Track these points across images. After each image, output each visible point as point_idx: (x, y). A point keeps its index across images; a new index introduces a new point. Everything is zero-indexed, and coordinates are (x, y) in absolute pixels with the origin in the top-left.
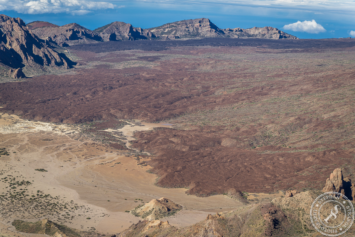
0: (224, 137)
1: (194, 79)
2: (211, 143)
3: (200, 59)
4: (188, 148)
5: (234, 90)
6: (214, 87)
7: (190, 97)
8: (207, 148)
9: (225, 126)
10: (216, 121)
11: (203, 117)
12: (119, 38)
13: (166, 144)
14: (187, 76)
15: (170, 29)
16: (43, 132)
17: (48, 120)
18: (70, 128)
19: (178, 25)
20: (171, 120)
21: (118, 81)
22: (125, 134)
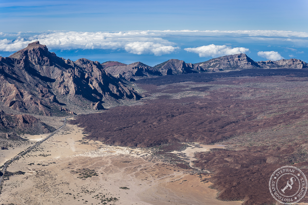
0: (268, 156)
1: (238, 106)
2: (258, 161)
3: (241, 88)
4: (240, 166)
5: (273, 114)
6: (256, 112)
7: (237, 122)
8: (255, 166)
9: (268, 147)
10: (260, 142)
11: (249, 139)
12: (174, 72)
13: (222, 163)
14: (233, 104)
15: (215, 63)
16: (123, 155)
17: (125, 145)
18: (143, 151)
19: (221, 59)
20: (224, 142)
21: (178, 110)
22: (188, 155)
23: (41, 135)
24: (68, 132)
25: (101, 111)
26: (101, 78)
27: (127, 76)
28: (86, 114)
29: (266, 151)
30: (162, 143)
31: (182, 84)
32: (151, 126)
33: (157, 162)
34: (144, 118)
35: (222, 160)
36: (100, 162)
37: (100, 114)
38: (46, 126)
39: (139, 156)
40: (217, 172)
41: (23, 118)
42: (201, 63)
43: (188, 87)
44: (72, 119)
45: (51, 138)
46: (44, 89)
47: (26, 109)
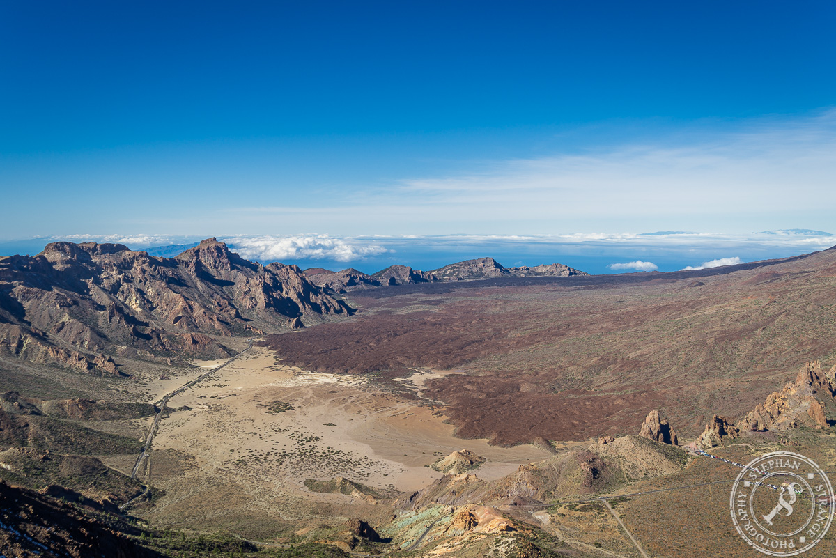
0: (522, 382)
1: (483, 322)
2: (509, 389)
3: (487, 300)
4: (485, 395)
5: (528, 331)
6: (506, 329)
7: (481, 341)
8: (505, 395)
9: (523, 371)
10: (512, 366)
11: (497, 362)
12: (398, 282)
13: (460, 391)
14: (475, 319)
15: (452, 271)
16: (328, 384)
17: (332, 371)
18: (356, 379)
19: (461, 265)
20: (463, 366)
21: (403, 327)
22: (415, 383)
23: (217, 361)
24: (254, 356)
25: (302, 330)
26: (300, 287)
27: (336, 286)
28: (279, 333)
29: (520, 376)
30: (381, 368)
31: (408, 296)
32: (366, 348)
33: (374, 392)
34: (357, 338)
35: (460, 388)
36: (297, 392)
37: (298, 333)
38: (224, 348)
39: (350, 385)
40: (453, 403)
41: (193, 338)
42: (433, 271)
43: (416, 299)
44: (261, 339)
45: (230, 364)
46: (222, 302)
47: (197, 327)
